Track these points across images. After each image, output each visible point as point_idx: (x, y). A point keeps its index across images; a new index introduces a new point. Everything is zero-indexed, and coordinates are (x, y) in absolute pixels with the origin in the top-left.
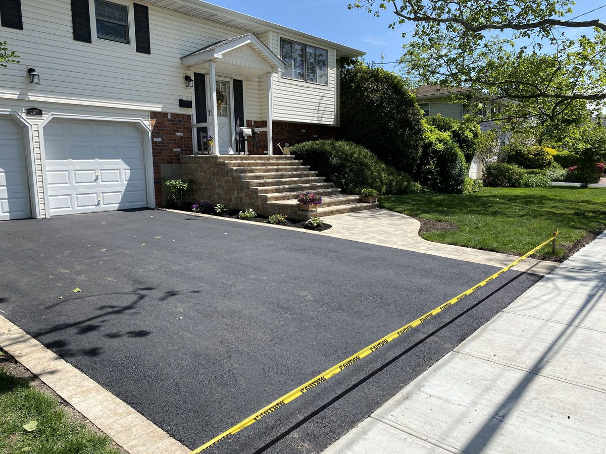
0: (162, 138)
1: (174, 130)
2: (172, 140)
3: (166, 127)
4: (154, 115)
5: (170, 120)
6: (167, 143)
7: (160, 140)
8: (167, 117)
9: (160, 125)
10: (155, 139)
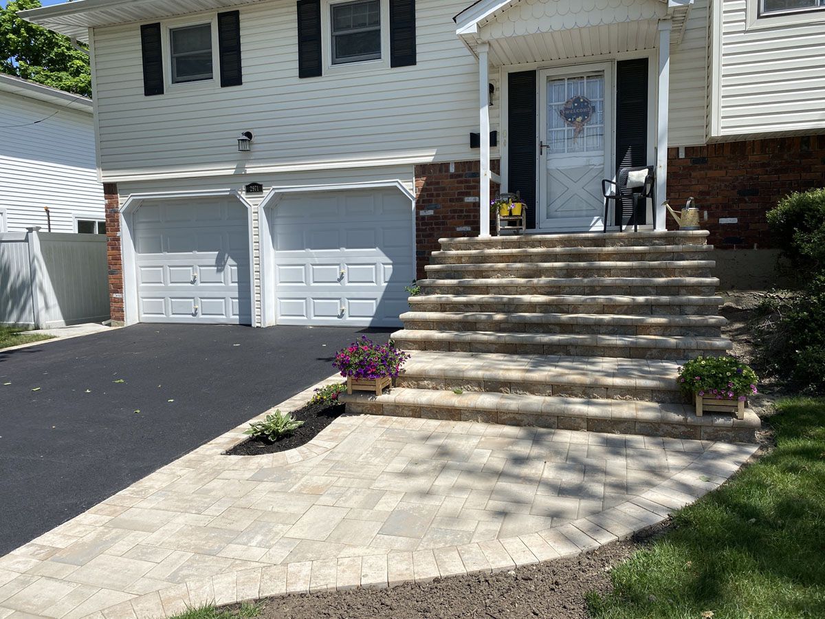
0: (435, 209)
1: (460, 194)
2: (455, 211)
3: (444, 189)
4: (421, 170)
5: (452, 176)
6: (445, 217)
7: (431, 212)
8: (447, 170)
9: (432, 187)
10: (422, 213)
